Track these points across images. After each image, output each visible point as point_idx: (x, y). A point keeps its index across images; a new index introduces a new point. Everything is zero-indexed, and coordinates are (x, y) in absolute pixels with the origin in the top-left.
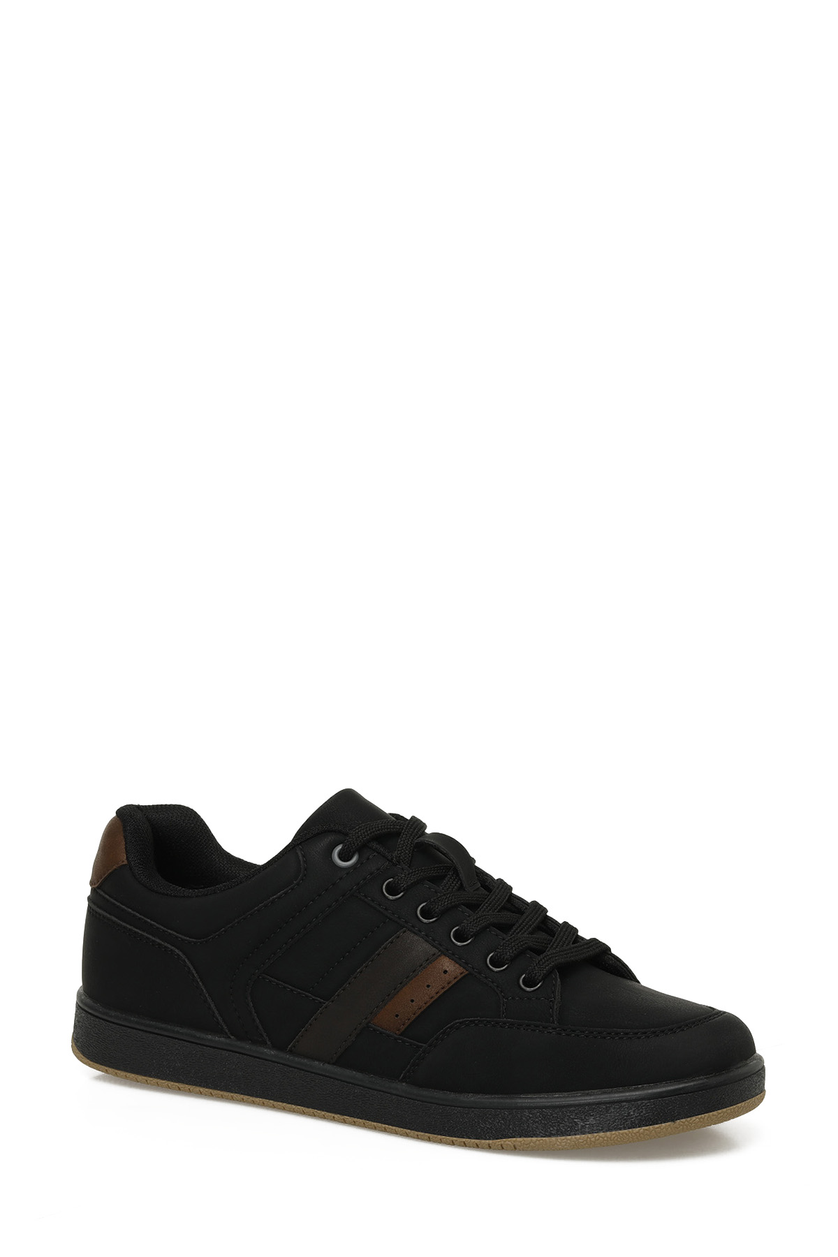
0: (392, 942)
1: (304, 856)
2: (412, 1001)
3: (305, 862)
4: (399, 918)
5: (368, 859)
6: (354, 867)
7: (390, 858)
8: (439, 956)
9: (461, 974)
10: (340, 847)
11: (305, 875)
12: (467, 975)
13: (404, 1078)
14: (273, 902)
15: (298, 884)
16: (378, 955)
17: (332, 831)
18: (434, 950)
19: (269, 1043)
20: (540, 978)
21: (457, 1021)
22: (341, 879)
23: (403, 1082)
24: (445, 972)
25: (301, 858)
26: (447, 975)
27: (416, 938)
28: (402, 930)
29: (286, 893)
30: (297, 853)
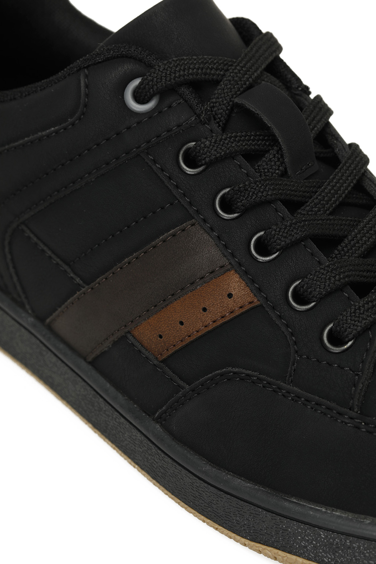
0: (174, 235)
1: (87, 86)
2: (182, 323)
3: (87, 95)
4: (190, 204)
5: (170, 107)
6: (149, 114)
7: (198, 112)
8: (229, 270)
9: (250, 303)
10: (136, 82)
11: (83, 114)
12: (257, 307)
13: (160, 417)
14: (40, 139)
15: (73, 124)
16: (154, 247)
17: (131, 57)
18: (224, 261)
19: (27, 307)
20: (351, 336)
21: (230, 369)
22: (129, 128)
23: (158, 422)
24: (230, 296)
25: (83, 88)
26: (231, 301)
27: (206, 236)
28: (190, 222)
29: (57, 132)
30: (80, 80)
